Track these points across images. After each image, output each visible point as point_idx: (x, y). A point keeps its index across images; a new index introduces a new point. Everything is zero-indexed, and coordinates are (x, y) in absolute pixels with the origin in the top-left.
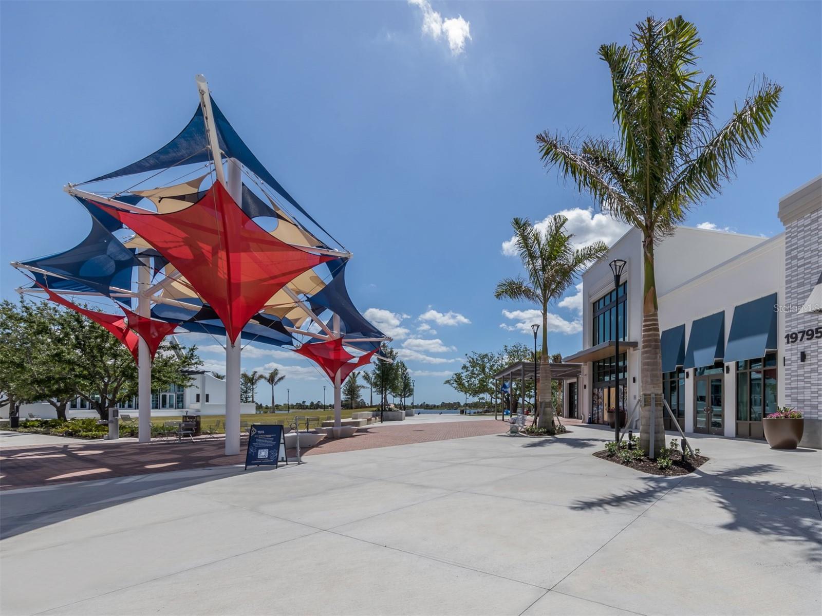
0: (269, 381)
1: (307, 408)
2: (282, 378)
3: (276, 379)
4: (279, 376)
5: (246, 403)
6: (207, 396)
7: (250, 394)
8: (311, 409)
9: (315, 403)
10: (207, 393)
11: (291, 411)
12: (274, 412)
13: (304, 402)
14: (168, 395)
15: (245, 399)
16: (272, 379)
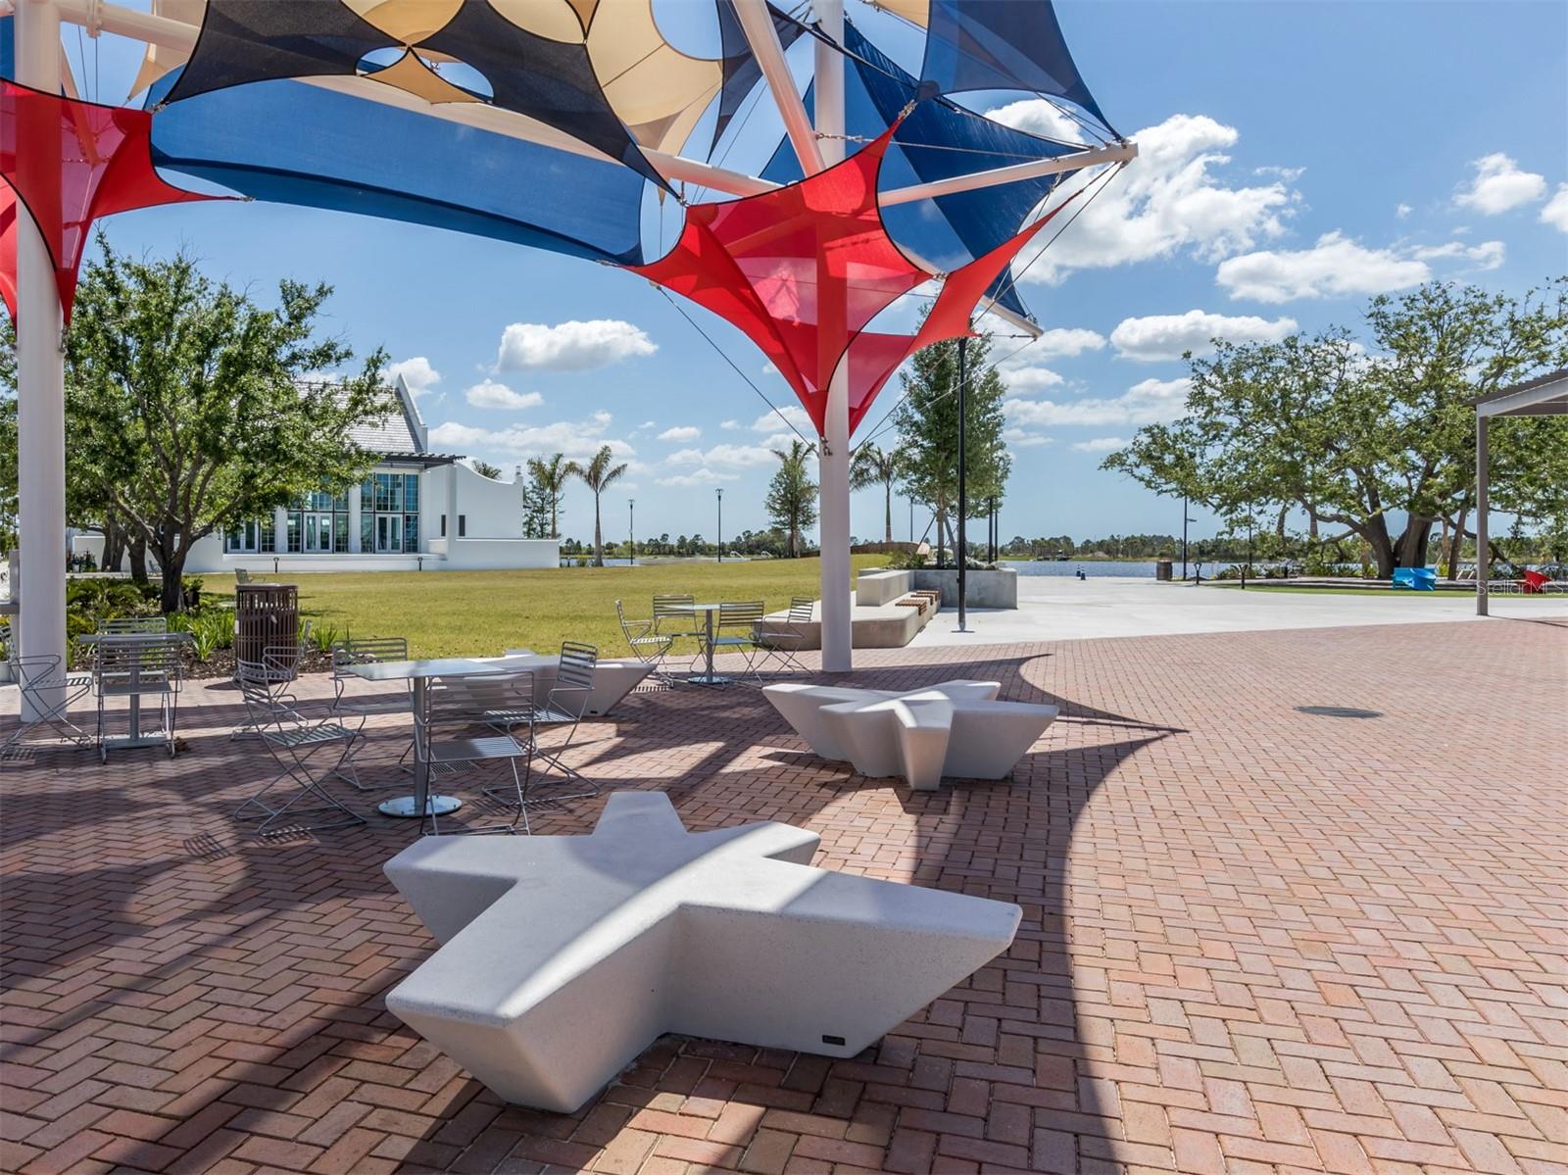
0: (588, 479)
1: (671, 552)
2: (616, 473)
3: (604, 475)
4: (612, 465)
5: (542, 537)
6: (462, 519)
7: (549, 516)
8: (680, 554)
9: (689, 538)
10: (460, 513)
11: (638, 560)
12: (602, 565)
13: (665, 537)
14: (389, 517)
15: (539, 528)
16: (595, 476)
